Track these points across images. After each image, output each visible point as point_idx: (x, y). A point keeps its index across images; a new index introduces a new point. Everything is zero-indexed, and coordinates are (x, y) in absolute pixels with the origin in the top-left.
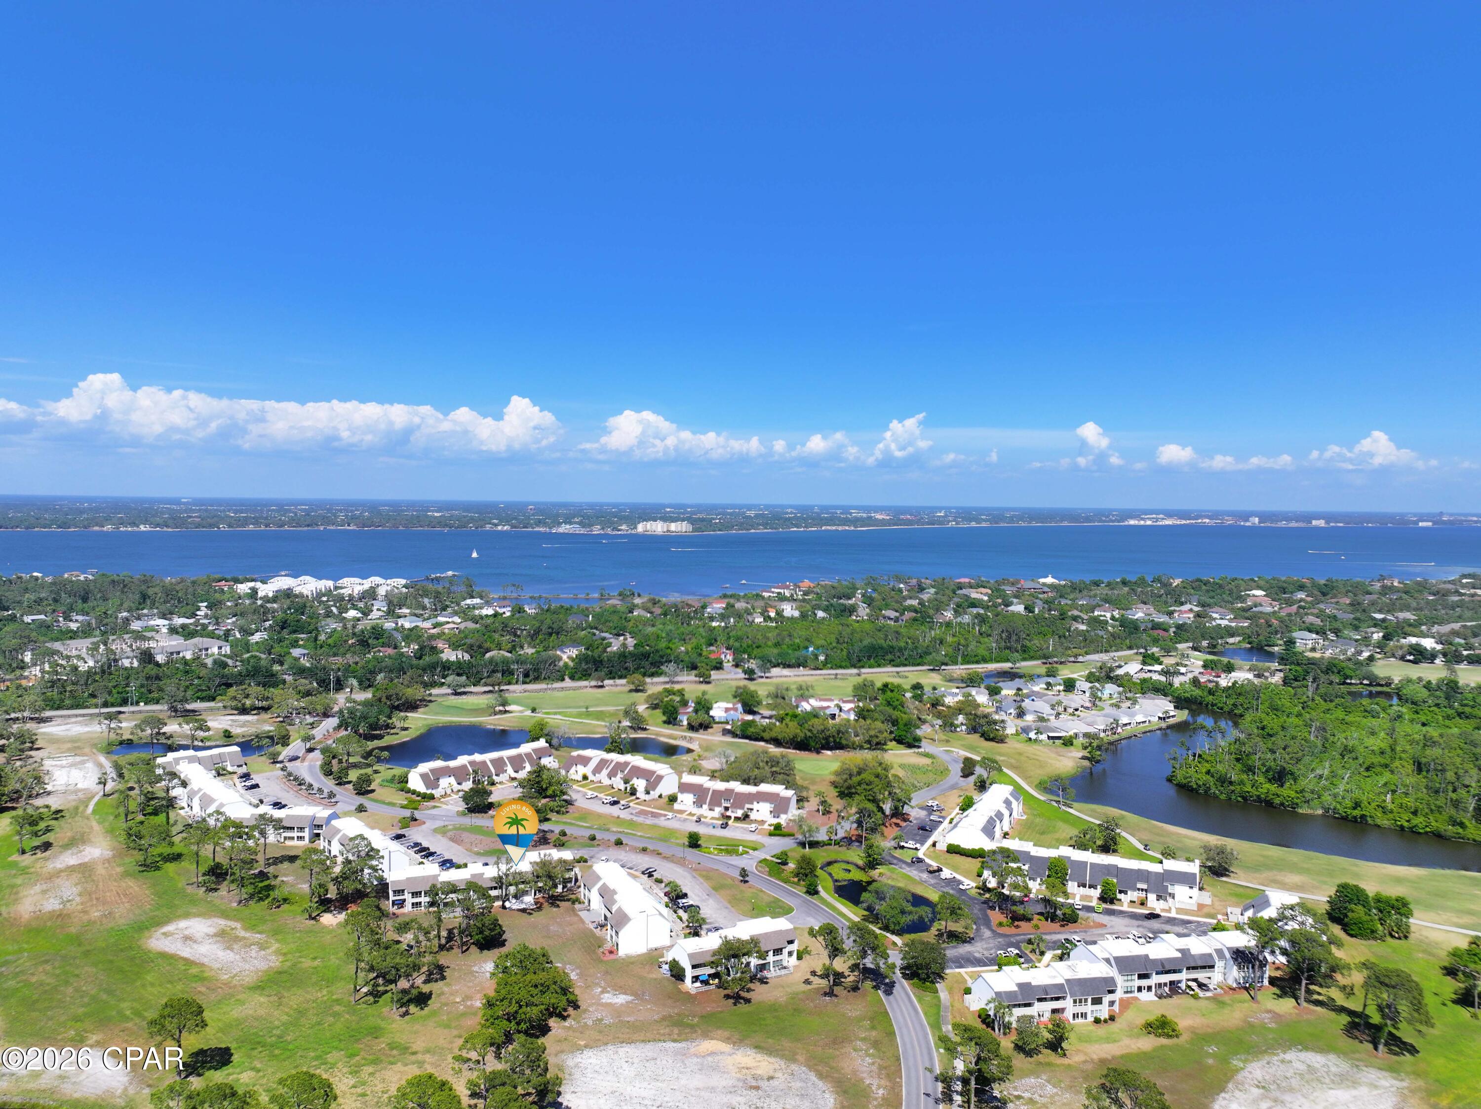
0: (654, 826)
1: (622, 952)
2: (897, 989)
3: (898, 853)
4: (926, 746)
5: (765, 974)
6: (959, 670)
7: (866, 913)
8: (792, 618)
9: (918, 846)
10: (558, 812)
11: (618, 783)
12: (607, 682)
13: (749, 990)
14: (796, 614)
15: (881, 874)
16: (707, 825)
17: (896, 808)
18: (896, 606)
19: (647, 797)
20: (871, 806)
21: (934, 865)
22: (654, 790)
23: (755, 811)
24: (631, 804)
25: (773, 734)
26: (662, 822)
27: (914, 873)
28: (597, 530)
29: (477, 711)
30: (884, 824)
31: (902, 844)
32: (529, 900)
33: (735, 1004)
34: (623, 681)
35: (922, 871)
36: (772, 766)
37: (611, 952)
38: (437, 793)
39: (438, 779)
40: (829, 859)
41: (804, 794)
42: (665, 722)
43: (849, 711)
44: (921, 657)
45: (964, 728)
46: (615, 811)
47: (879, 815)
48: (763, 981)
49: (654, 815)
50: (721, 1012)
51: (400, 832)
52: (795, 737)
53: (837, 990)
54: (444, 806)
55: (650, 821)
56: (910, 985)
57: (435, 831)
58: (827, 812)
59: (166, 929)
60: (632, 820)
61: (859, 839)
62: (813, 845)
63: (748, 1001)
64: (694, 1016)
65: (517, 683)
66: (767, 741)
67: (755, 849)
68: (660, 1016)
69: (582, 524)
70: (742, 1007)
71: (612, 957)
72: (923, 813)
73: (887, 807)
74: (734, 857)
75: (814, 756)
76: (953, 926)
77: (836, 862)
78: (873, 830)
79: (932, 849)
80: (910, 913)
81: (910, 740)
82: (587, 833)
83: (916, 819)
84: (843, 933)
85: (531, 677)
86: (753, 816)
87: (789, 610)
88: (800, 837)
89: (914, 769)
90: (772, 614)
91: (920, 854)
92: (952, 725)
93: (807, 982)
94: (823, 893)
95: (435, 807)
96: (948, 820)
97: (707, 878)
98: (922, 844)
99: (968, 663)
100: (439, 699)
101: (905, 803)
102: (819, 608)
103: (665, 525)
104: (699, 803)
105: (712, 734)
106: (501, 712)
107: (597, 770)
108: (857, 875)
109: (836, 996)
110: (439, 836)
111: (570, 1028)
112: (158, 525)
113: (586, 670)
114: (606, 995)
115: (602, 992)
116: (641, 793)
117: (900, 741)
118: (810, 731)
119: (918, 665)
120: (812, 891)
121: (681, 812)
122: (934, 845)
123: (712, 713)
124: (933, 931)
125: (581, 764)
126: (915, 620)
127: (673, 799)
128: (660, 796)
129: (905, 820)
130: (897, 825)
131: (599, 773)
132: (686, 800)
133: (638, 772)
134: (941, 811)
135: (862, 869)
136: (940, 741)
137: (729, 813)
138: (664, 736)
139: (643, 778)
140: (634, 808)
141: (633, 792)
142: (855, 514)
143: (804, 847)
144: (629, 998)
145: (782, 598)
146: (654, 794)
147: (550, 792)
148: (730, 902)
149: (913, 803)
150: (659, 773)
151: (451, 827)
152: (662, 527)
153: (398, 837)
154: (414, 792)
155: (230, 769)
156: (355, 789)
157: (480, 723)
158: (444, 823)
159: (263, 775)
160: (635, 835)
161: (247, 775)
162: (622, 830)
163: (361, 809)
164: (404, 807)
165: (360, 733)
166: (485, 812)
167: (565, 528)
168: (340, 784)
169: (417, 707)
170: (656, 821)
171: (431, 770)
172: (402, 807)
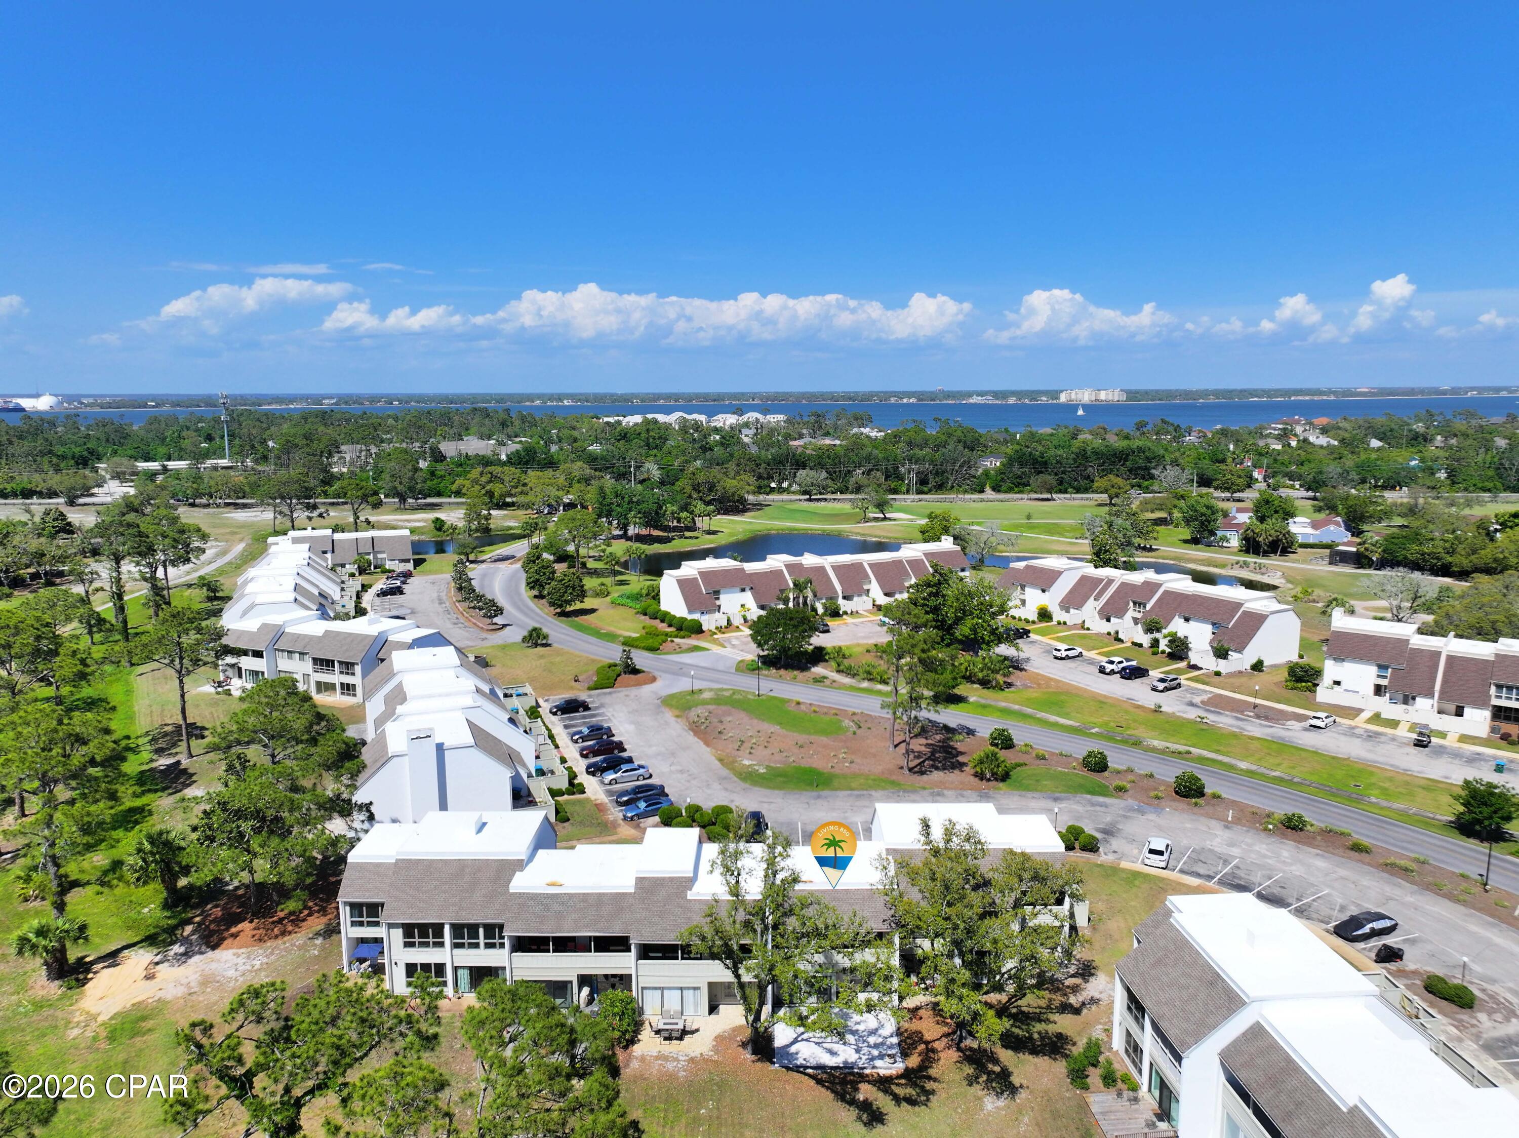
8: (1329, 446)
10: (985, 683)
11: (1131, 629)
12: (1056, 495)
14: (1334, 442)
19: (1221, 666)
22: (1238, 648)
26: (1295, 732)
28: (1011, 401)
34: (1085, 494)
38: (709, 622)
39: (717, 593)
49: (1267, 715)
51: (583, 696)
54: (716, 649)
55: (1256, 729)
57: (668, 701)
60: (1199, 722)
65: (908, 492)
69: (996, 397)
82: (1080, 748)
85: (932, 484)
90: (1293, 443)
95: (695, 649)
100: (781, 505)
103: (1092, 393)
104: (1403, 692)
106: (880, 519)
107: (1072, 601)
110: (669, 715)
113: (1020, 477)
116: (1201, 656)
121: (1350, 711)
125: (1034, 585)
127: (1304, 675)
128: (1258, 666)
131: (1079, 606)
133: (1187, 607)
138: (1194, 561)
139: (1202, 619)
140: (1195, 690)
141: (1175, 651)
146: (1239, 661)
147: (964, 630)
150: (1246, 606)
151: (707, 695)
152: (1090, 395)
153: (570, 707)
154: (665, 617)
155: (389, 565)
156: (552, 604)
157: (840, 532)
158: (698, 685)
159: (432, 577)
160: (1231, 767)
161: (407, 575)
162: (1182, 748)
163: (536, 638)
164: (629, 643)
165: (631, 531)
166: (804, 668)
167: (974, 400)
168: (540, 597)
169: (744, 511)
170: (1276, 731)
171: (702, 574)
172: (624, 644)
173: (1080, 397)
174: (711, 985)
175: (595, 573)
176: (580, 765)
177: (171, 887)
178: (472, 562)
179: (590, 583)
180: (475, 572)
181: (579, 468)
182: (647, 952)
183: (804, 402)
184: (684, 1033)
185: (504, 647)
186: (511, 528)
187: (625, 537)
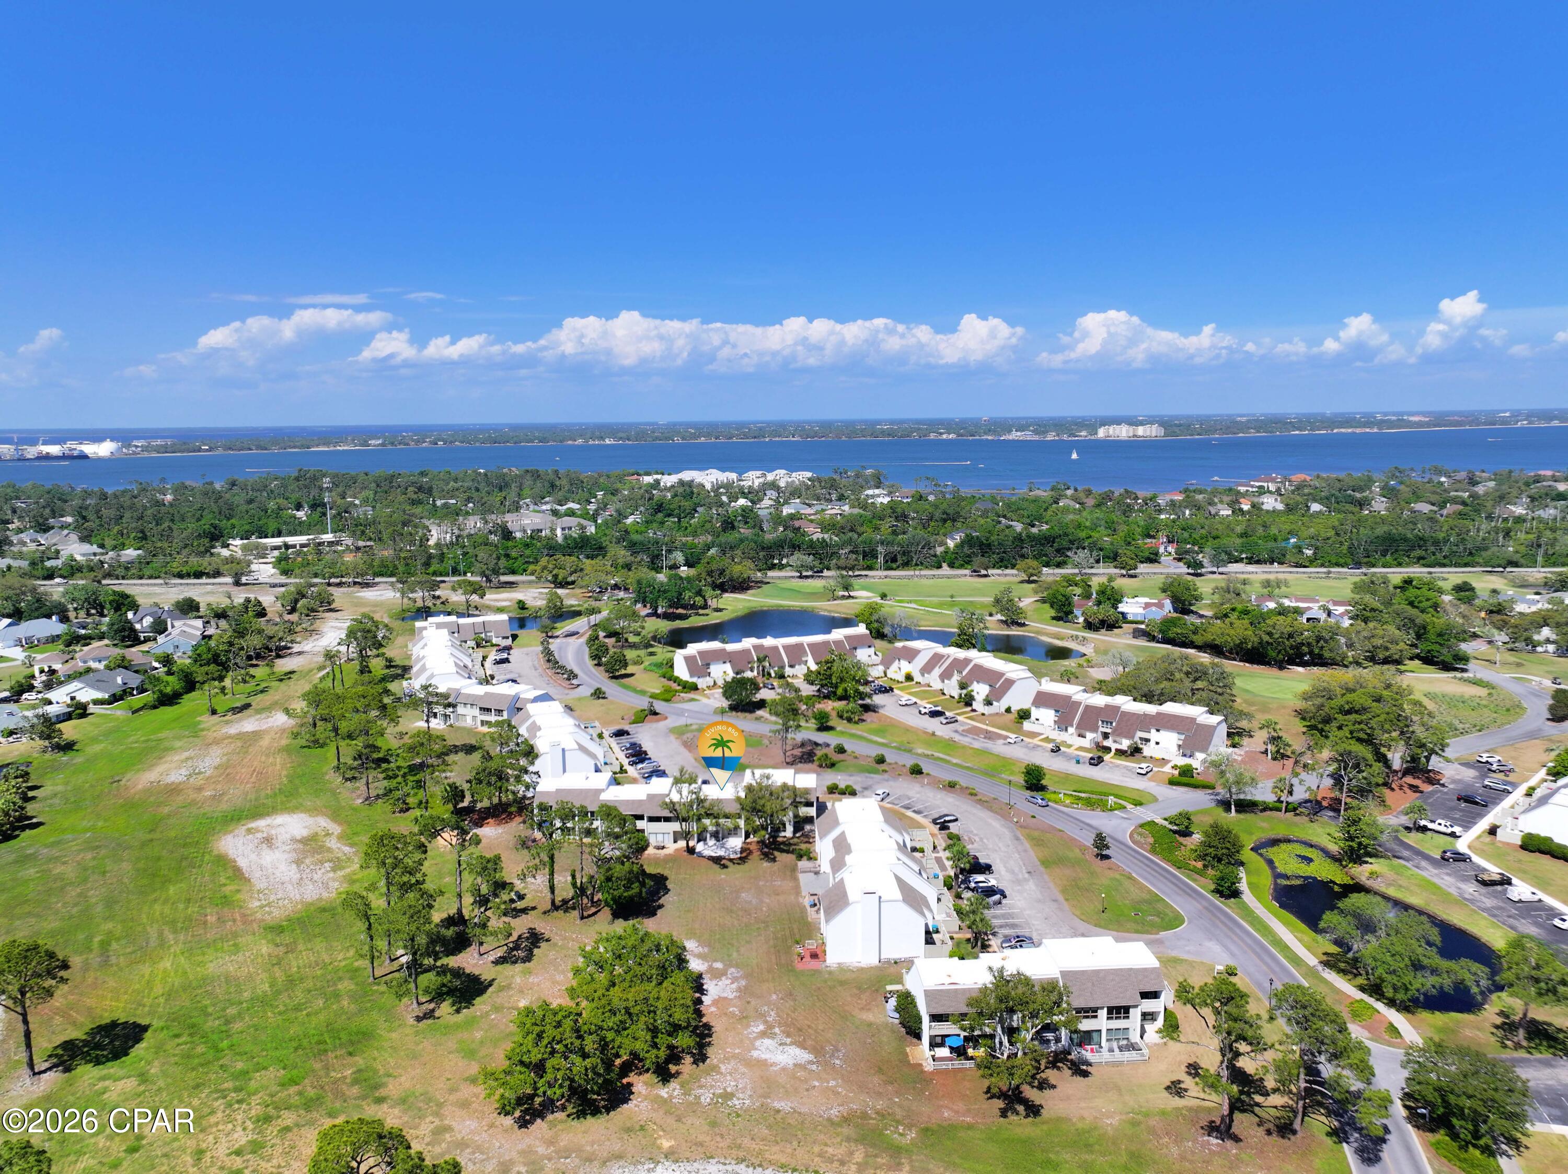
0: (985, 752)
1: (835, 957)
2: (1391, 1152)
3: (1413, 839)
4: (1475, 670)
5: (1087, 1053)
6: (1537, 574)
7: (1334, 949)
8: (1274, 511)
9: (1457, 830)
10: (849, 720)
11: (952, 688)
12: (990, 572)
13: (1043, 1085)
14: (1280, 507)
15: (1373, 875)
16: (1068, 757)
17: (1414, 759)
18: (1434, 498)
19: (987, 710)
20: (1364, 751)
21: (1494, 870)
22: (998, 700)
23: (1152, 743)
24: (959, 718)
25: (1209, 637)
26: (998, 747)
27: (1446, 880)
28: (1051, 437)
29: (813, 595)
30: (1386, 784)
31: (1423, 823)
32: (735, 843)
33: (1004, 1113)
34: (1014, 572)
35: (1465, 879)
36: (1196, 680)
37: (814, 956)
38: (702, 683)
39: (708, 665)
40: (1272, 834)
41: (1244, 724)
42: (1054, 618)
43: (1342, 615)
44: (1471, 554)
45: (1551, 648)
46: (934, 725)
47: (1378, 767)
48: (1080, 1070)
49: (989, 736)
50: (970, 1127)
51: (626, 727)
52: (1244, 641)
53: (1242, 1122)
54: (705, 700)
55: (978, 744)
56: (1426, 1145)
57: (673, 730)
58: (1279, 756)
59: (253, 825)
60: (951, 740)
61: (1335, 805)
62: (1245, 806)
63: (1034, 1110)
64: (909, 1127)
65: (876, 568)
66: (1199, 648)
67: (1138, 804)
68: (844, 1110)
69: (1036, 432)
70: (1019, 1124)
71: (813, 964)
72: (1469, 774)
73: (1397, 757)
74: (1098, 813)
75: (1274, 672)
76: (1543, 1013)
77: (1288, 841)
78: (1363, 792)
79: (1488, 839)
80: (1434, 971)
81: (1448, 658)
82: (874, 752)
83: (1454, 781)
84: (1257, 1007)
85: (900, 562)
86: (1147, 750)
87: (1270, 503)
88: (1222, 792)
89: (1453, 702)
90: (1246, 507)
91: (1462, 846)
92: (1529, 641)
93: (1175, 1088)
94: (1247, 896)
95: (692, 700)
96: (1523, 789)
97: (1038, 842)
98: (1467, 827)
99: (1554, 565)
100: (778, 581)
101: (1433, 752)
102: (1315, 501)
103: (1131, 428)
104: (1063, 724)
105: (1117, 636)
106: (843, 597)
107: (927, 669)
108: (1323, 870)
109: (1237, 1139)
110: (672, 738)
111: (666, 1102)
112: (621, 439)
113: (969, 556)
114: (767, 1042)
115: (763, 1034)
116: (978, 705)
117: (1428, 660)
118: (1270, 634)
119: (1466, 565)
120: (1228, 891)
121: (1033, 735)
122: (1493, 831)
123: (1122, 608)
124: (1491, 1013)
125: (905, 659)
126: (1461, 514)
127: (1024, 715)
128: (1008, 710)
129: (1431, 781)
130: (1414, 788)
131: (929, 672)
132: (1045, 717)
133: (982, 674)
134: (1507, 772)
135: (1336, 859)
136: (1504, 664)
137: (1106, 743)
138: (1047, 634)
139: (985, 682)
140: (963, 724)
141: (968, 701)
142: (1379, 417)
143: (1228, 810)
144: (803, 1056)
145: (1262, 491)
147: (840, 691)
148: (1064, 891)
149: (1449, 753)
150: (1010, 675)
151: (694, 727)
152: (1128, 431)
153: (620, 734)
154: (676, 680)
155: (494, 641)
156: (607, 671)
157: (813, 608)
158: (689, 722)
159: (525, 650)
160: (948, 762)
161: (508, 649)
162: (930, 753)
163: (598, 694)
164: (653, 696)
165: (660, 611)
166: (751, 711)
167: (1015, 435)
168: (599, 665)
169: (748, 588)
170: (989, 745)
171: (699, 653)
172: (651, 697)
173: (1117, 432)
174: (675, 833)
175: (634, 646)
176: (625, 762)
177: (455, 807)
178: (551, 637)
179: (630, 654)
180: (554, 645)
181: (622, 554)
182: (652, 819)
183: (844, 438)
184: (663, 848)
185: (580, 699)
186: (572, 606)
187: (655, 614)
